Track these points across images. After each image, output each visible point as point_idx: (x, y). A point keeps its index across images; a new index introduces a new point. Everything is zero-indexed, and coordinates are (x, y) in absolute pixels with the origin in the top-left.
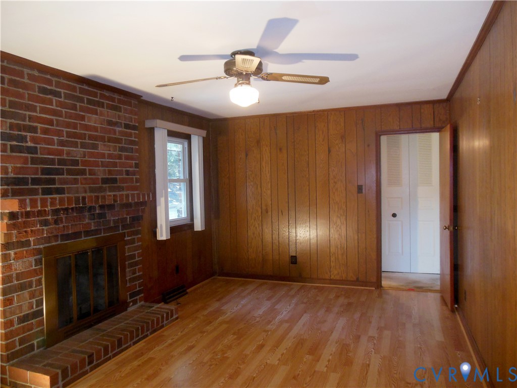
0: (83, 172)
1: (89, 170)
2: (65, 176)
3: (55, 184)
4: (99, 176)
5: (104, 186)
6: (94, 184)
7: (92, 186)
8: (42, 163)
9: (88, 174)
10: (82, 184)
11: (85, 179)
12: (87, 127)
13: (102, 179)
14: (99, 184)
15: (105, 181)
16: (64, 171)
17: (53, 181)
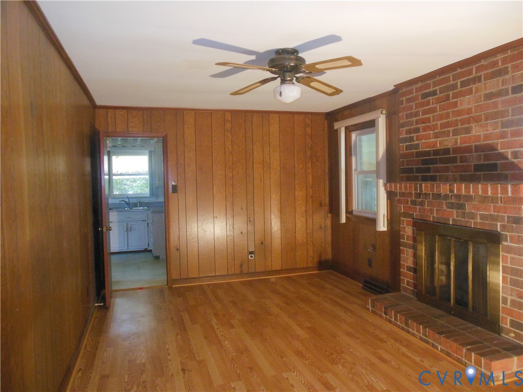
0: (454, 160)
1: (461, 157)
2: (438, 165)
3: (430, 173)
4: (471, 162)
5: (478, 173)
6: (465, 172)
7: (463, 173)
8: (422, 156)
9: (458, 161)
10: (452, 172)
11: (456, 166)
12: (459, 113)
13: (475, 166)
14: (471, 172)
15: (478, 168)
16: (437, 160)
17: (428, 170)
